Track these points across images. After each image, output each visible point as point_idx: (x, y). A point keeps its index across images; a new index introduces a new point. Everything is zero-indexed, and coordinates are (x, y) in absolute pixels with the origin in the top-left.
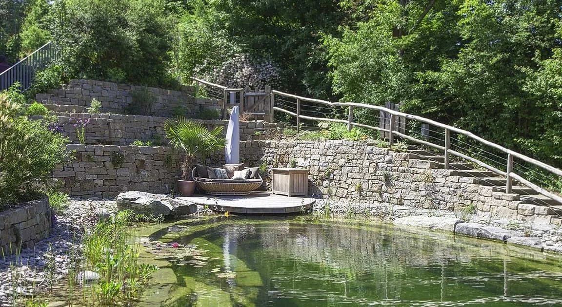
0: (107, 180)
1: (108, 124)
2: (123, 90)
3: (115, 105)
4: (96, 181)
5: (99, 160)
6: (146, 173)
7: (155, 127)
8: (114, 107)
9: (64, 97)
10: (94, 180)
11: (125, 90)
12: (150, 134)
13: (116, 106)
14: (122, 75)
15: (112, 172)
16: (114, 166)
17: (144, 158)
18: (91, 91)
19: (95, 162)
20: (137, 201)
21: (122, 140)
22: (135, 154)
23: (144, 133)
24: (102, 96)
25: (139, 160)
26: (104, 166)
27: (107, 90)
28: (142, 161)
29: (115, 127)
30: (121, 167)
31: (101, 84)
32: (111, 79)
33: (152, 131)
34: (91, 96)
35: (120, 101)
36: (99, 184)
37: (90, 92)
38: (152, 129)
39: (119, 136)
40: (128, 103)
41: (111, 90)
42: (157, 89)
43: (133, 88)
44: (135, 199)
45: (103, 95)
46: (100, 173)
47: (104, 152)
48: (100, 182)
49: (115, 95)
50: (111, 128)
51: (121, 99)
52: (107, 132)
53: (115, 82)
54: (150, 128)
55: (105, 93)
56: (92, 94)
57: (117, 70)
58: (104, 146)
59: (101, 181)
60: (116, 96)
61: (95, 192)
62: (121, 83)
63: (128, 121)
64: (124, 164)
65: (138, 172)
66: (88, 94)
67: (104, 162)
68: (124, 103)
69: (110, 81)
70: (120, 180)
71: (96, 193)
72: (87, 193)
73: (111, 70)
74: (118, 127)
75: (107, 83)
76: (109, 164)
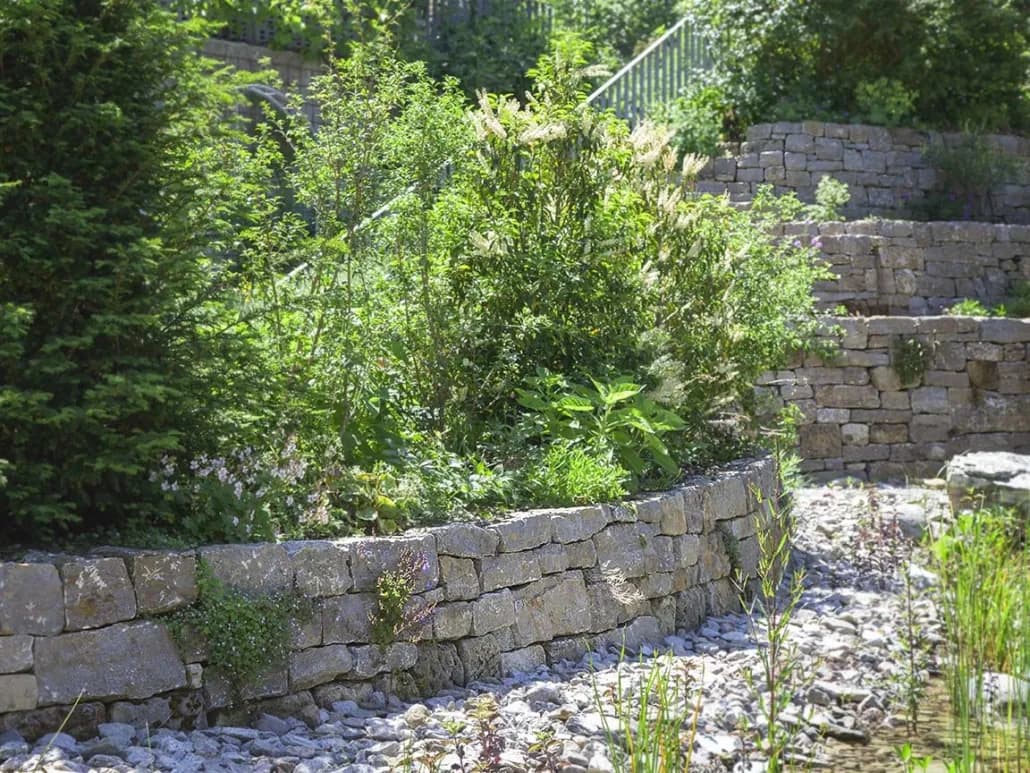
0: (879, 425)
1: (875, 252)
2: (904, 147)
3: (884, 196)
4: (848, 429)
5: (856, 361)
6: (1003, 403)
7: (1016, 259)
8: (879, 202)
9: (732, 178)
10: (841, 425)
11: (911, 147)
12: (1002, 281)
13: (886, 198)
14: (902, 99)
15: (895, 399)
16: (903, 382)
17: (992, 354)
18: (810, 155)
19: (842, 368)
20: (1014, 483)
21: (917, 301)
22: (966, 344)
23: (985, 279)
24: (844, 170)
25: (979, 362)
26: (870, 382)
27: (859, 151)
28: (992, 365)
29: (895, 260)
30: (922, 385)
31: (840, 131)
32: (868, 117)
33: (1007, 272)
34: (810, 172)
35: (900, 182)
36: (856, 439)
37: (808, 160)
38: (1008, 265)
39: (908, 289)
40: (923, 187)
41: (869, 149)
42: (1010, 140)
43: (937, 139)
44: (1006, 476)
45: (846, 167)
46: (860, 404)
47: (870, 336)
48: (859, 432)
49: (881, 166)
50: (884, 263)
51: (902, 176)
52: (870, 277)
53: (882, 125)
54: (1001, 261)
55: (853, 161)
56: (812, 167)
57: (889, 85)
58: (867, 320)
59: (862, 430)
60: (887, 168)
61: (845, 464)
62: (901, 125)
63: (930, 243)
64: (931, 376)
65: (975, 400)
66: (802, 165)
67: (869, 369)
68: (911, 189)
69: (868, 123)
70: (920, 425)
71: (849, 466)
72: (821, 467)
73: (870, 88)
74: (903, 261)
75: (857, 128)
76: (884, 376)
